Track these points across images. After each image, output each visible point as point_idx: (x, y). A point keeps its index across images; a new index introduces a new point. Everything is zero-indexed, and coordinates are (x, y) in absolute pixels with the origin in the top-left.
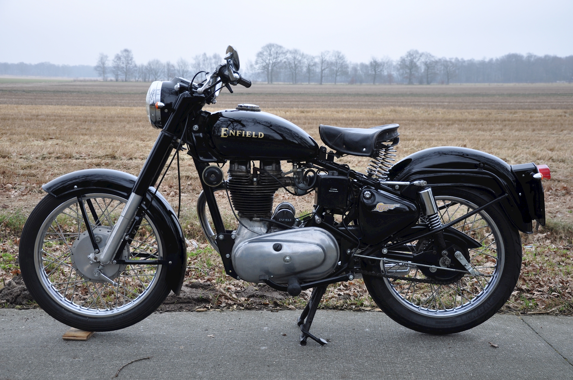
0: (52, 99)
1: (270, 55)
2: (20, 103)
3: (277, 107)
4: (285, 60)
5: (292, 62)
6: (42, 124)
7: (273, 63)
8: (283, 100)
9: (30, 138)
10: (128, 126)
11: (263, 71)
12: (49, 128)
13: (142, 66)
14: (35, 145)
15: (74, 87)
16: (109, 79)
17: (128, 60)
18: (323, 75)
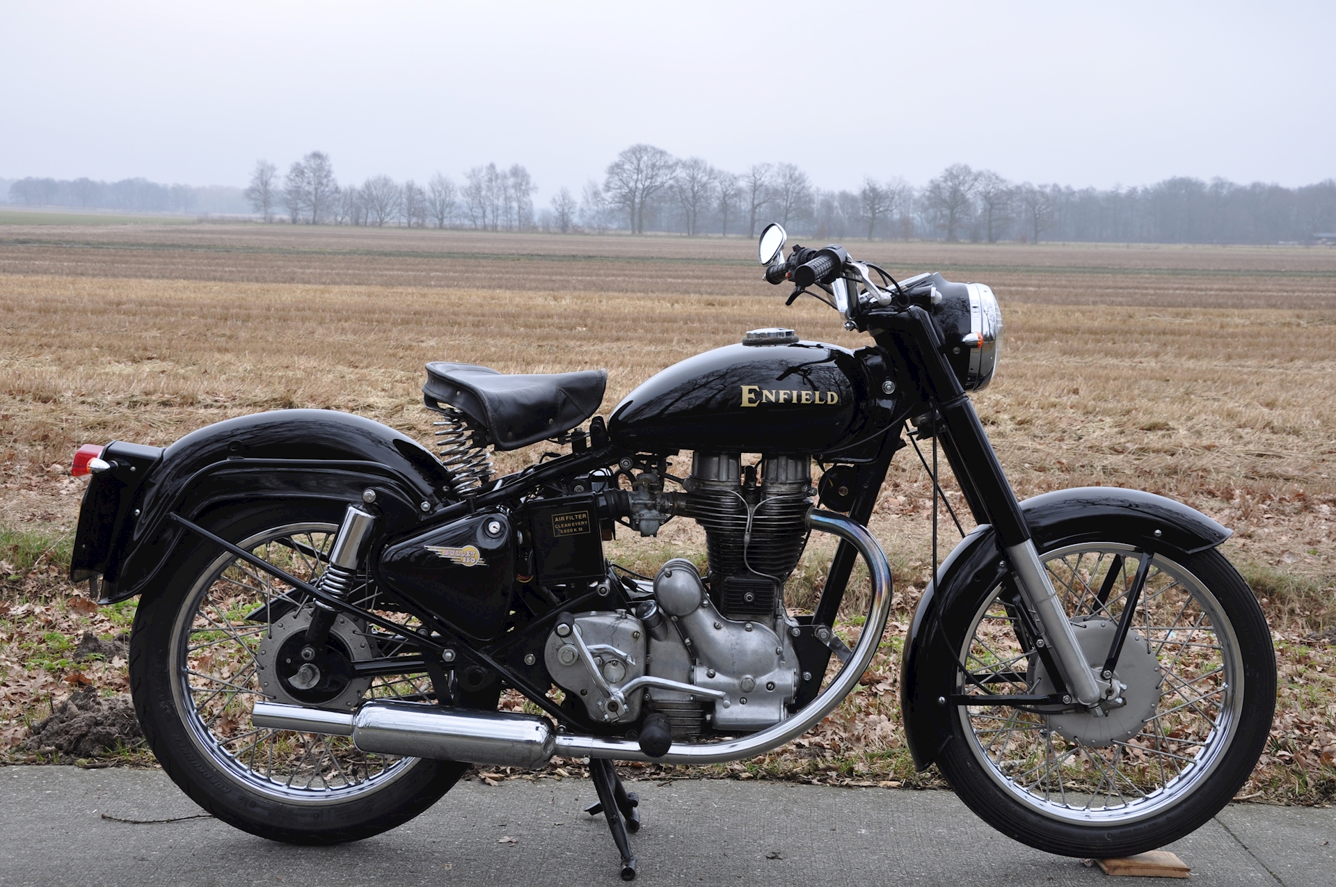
0: (149, 264)
1: (639, 170)
2: (79, 271)
3: (652, 292)
4: (671, 182)
5: (687, 186)
6: (130, 322)
7: (644, 190)
8: (667, 273)
9: (103, 356)
10: (320, 331)
11: (621, 205)
12: (144, 334)
13: (352, 190)
14: (114, 373)
15: (200, 236)
16: (277, 217)
17: (319, 177)
18: (756, 217)
